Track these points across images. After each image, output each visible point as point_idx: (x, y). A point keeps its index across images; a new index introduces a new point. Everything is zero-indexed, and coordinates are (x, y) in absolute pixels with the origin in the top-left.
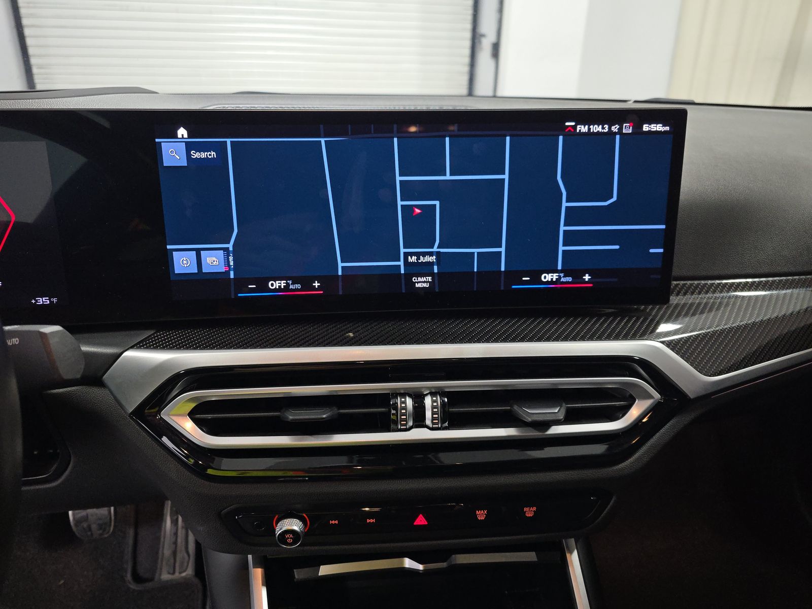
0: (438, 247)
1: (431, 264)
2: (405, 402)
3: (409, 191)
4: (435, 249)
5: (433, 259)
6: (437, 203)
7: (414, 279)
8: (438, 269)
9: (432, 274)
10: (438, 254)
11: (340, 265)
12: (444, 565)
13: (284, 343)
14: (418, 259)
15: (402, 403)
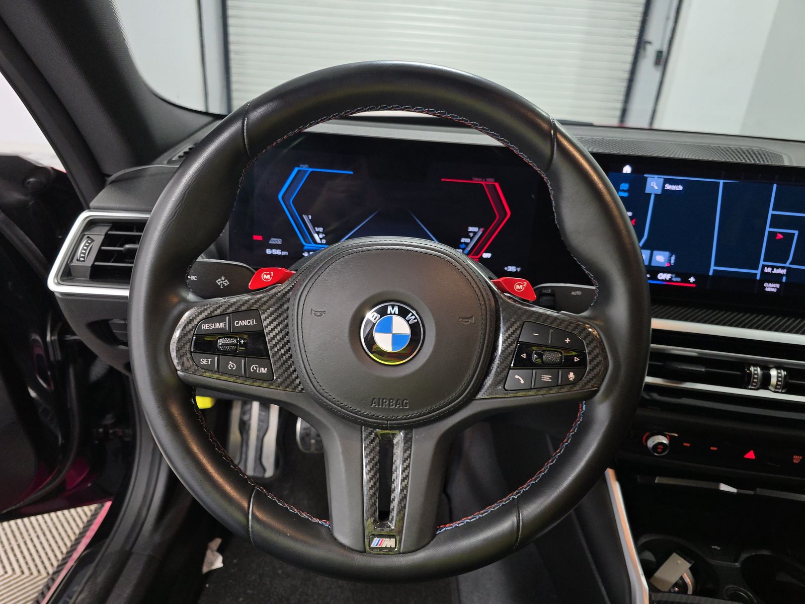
0: (791, 263)
1: (781, 275)
2: (757, 370)
3: (777, 222)
4: (787, 265)
5: (784, 272)
6: (796, 232)
7: (766, 285)
8: (786, 279)
9: (780, 282)
10: (788, 269)
11: (713, 268)
12: (752, 492)
13: (661, 315)
14: (773, 270)
15: (755, 370)
